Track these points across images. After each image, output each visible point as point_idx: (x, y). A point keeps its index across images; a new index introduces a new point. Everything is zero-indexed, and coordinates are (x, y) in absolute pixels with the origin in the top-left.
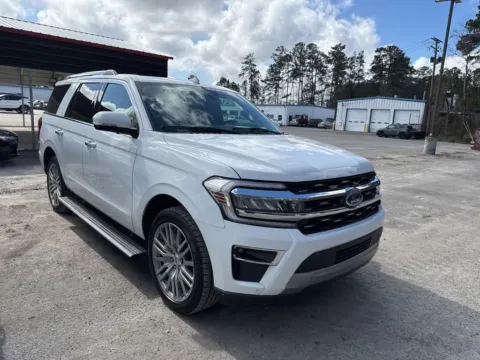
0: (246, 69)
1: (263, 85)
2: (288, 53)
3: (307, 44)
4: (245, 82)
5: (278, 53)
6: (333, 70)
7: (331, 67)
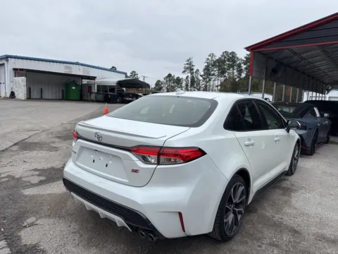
0: (187, 68)
1: (201, 78)
2: (217, 58)
3: (230, 52)
4: (187, 77)
5: (210, 58)
6: (246, 69)
7: (244, 67)
